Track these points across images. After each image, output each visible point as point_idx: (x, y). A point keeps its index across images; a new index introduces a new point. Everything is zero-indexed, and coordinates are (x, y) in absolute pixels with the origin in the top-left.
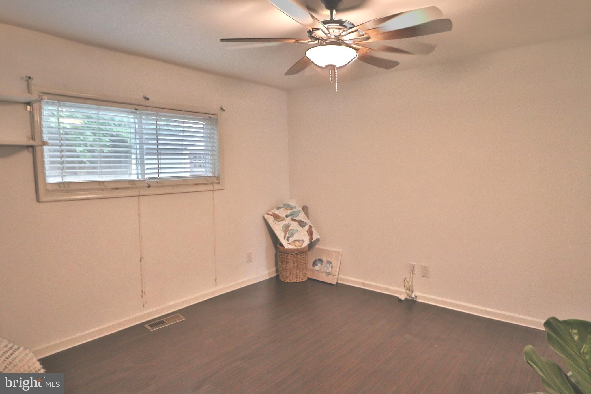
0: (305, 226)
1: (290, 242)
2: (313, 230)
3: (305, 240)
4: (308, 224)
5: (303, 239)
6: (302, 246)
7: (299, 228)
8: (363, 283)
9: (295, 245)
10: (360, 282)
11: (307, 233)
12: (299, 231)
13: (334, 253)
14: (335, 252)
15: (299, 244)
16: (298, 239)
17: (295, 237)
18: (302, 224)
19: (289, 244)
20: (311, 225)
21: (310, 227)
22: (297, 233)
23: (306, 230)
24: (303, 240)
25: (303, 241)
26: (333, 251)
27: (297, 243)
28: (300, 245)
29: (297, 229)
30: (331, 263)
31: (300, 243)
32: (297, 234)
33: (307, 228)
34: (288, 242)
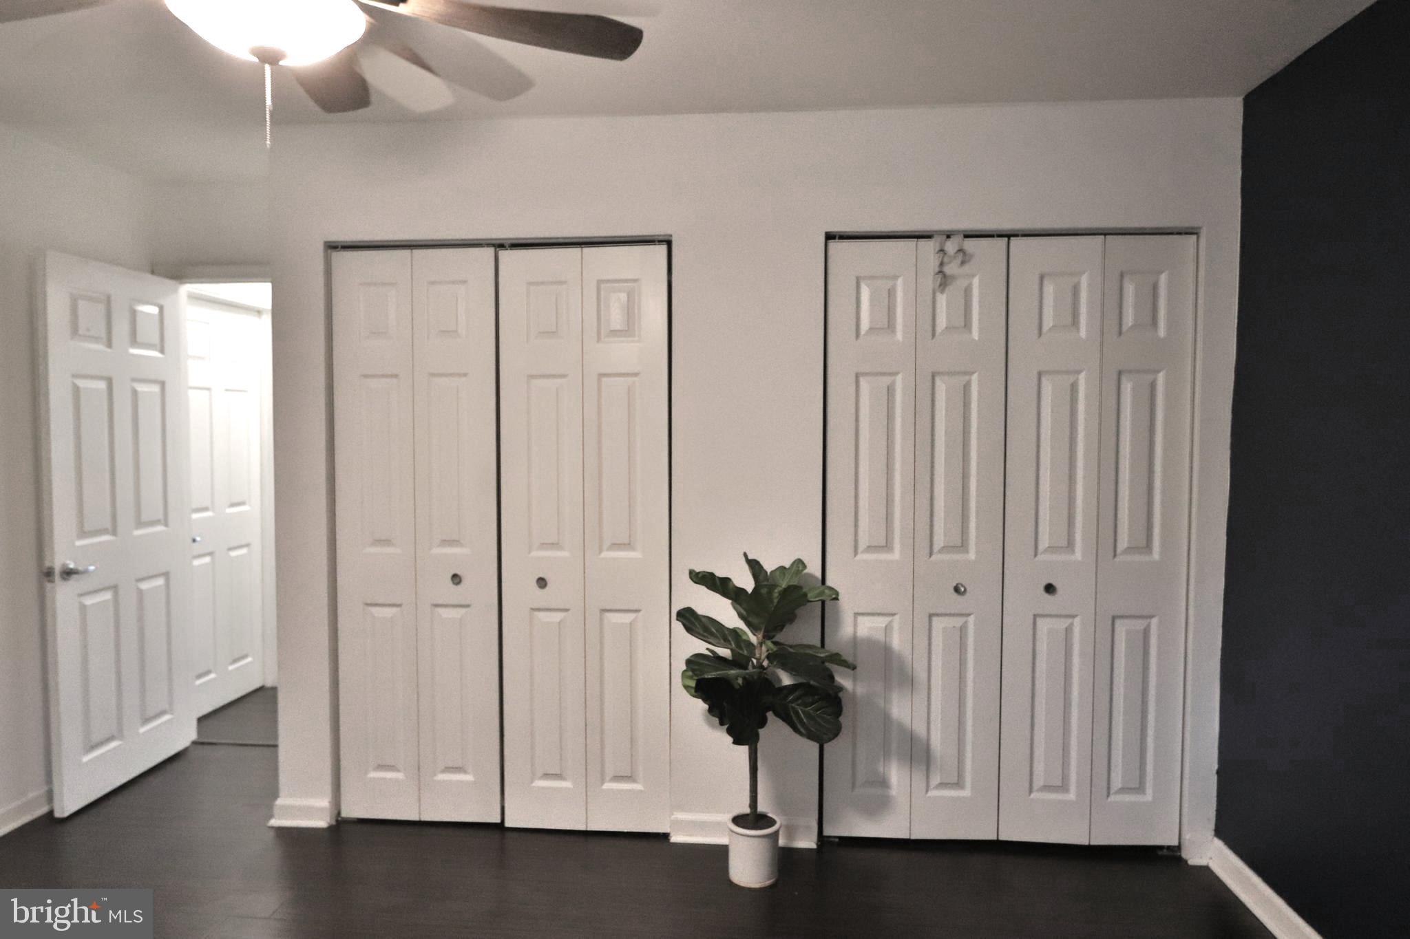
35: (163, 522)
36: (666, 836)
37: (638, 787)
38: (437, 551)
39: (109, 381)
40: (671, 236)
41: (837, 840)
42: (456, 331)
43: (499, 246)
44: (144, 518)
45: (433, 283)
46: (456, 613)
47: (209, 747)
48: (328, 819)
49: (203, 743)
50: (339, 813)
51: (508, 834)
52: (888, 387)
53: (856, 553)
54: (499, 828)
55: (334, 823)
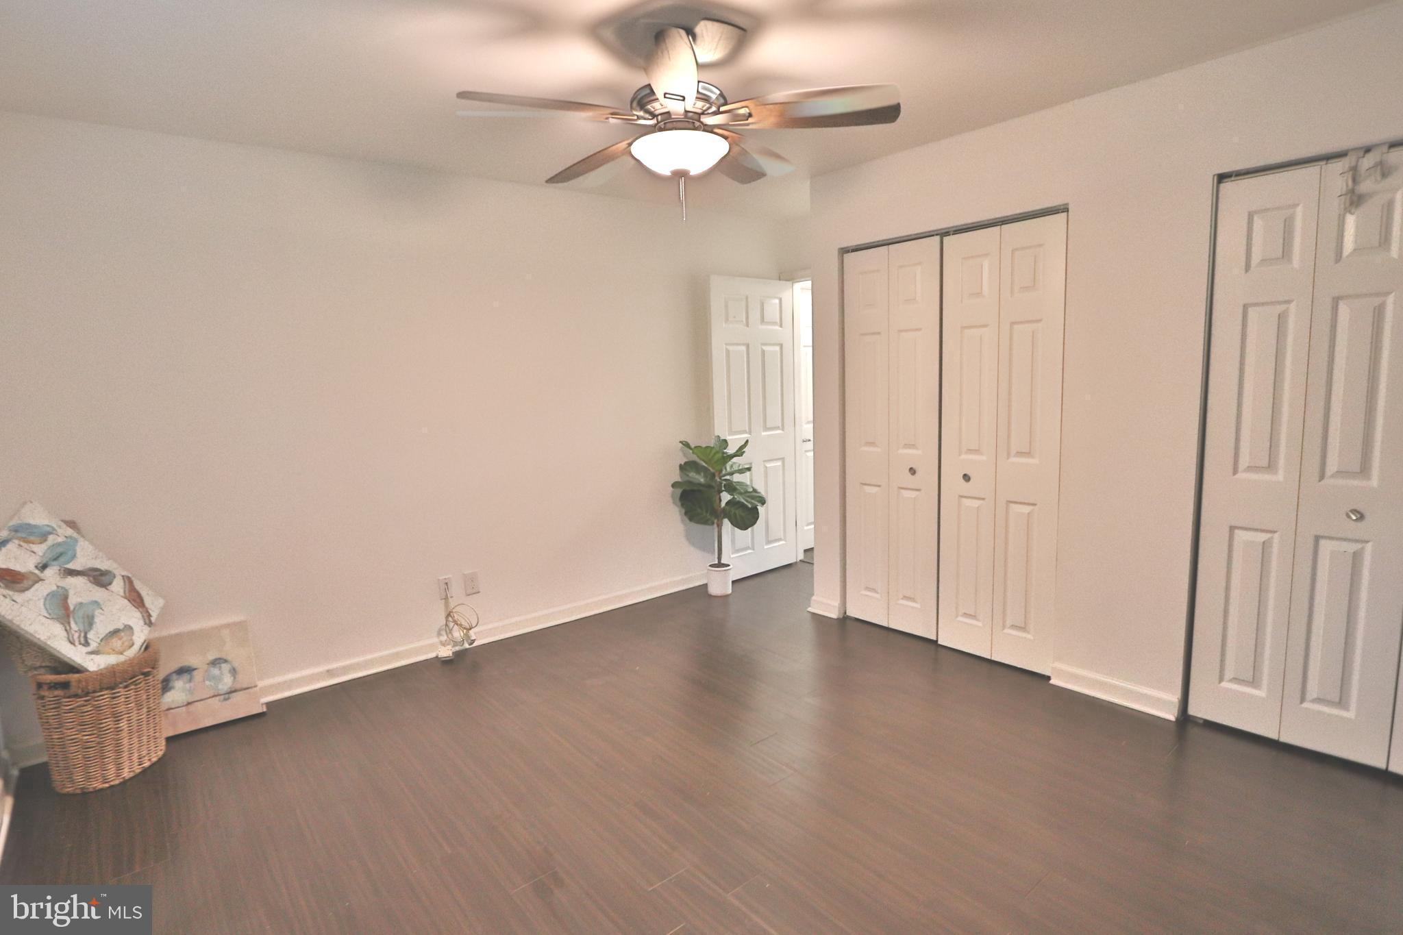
0: (110, 584)
1: (93, 645)
2: (138, 585)
3: (130, 623)
4: (116, 572)
5: (126, 623)
6: (133, 644)
7: (98, 594)
8: (328, 671)
9: (114, 650)
10: (322, 673)
11: (126, 601)
12: (101, 603)
13: (225, 632)
14: (228, 626)
15: (123, 643)
16: (111, 628)
17: (101, 627)
18: (100, 578)
19: (92, 653)
20: (125, 573)
21: (128, 581)
22: (101, 611)
23: (122, 593)
24: (126, 626)
25: (129, 628)
26: (219, 628)
27: (116, 643)
28: (126, 644)
29: (94, 599)
30: (226, 661)
31: (125, 639)
32: (101, 614)
33: (118, 586)
34: (89, 649)
35: (781, 427)
36: (1049, 678)
37: (1029, 636)
38: (902, 451)
39: (748, 346)
40: (1067, 204)
41: (1201, 722)
42: (915, 299)
43: (943, 234)
44: (769, 425)
45: (901, 267)
46: (913, 494)
47: (808, 565)
48: (837, 613)
49: (804, 561)
50: (845, 613)
51: (940, 649)
52: (1279, 315)
53: (1235, 472)
54: (934, 642)
55: (841, 617)
